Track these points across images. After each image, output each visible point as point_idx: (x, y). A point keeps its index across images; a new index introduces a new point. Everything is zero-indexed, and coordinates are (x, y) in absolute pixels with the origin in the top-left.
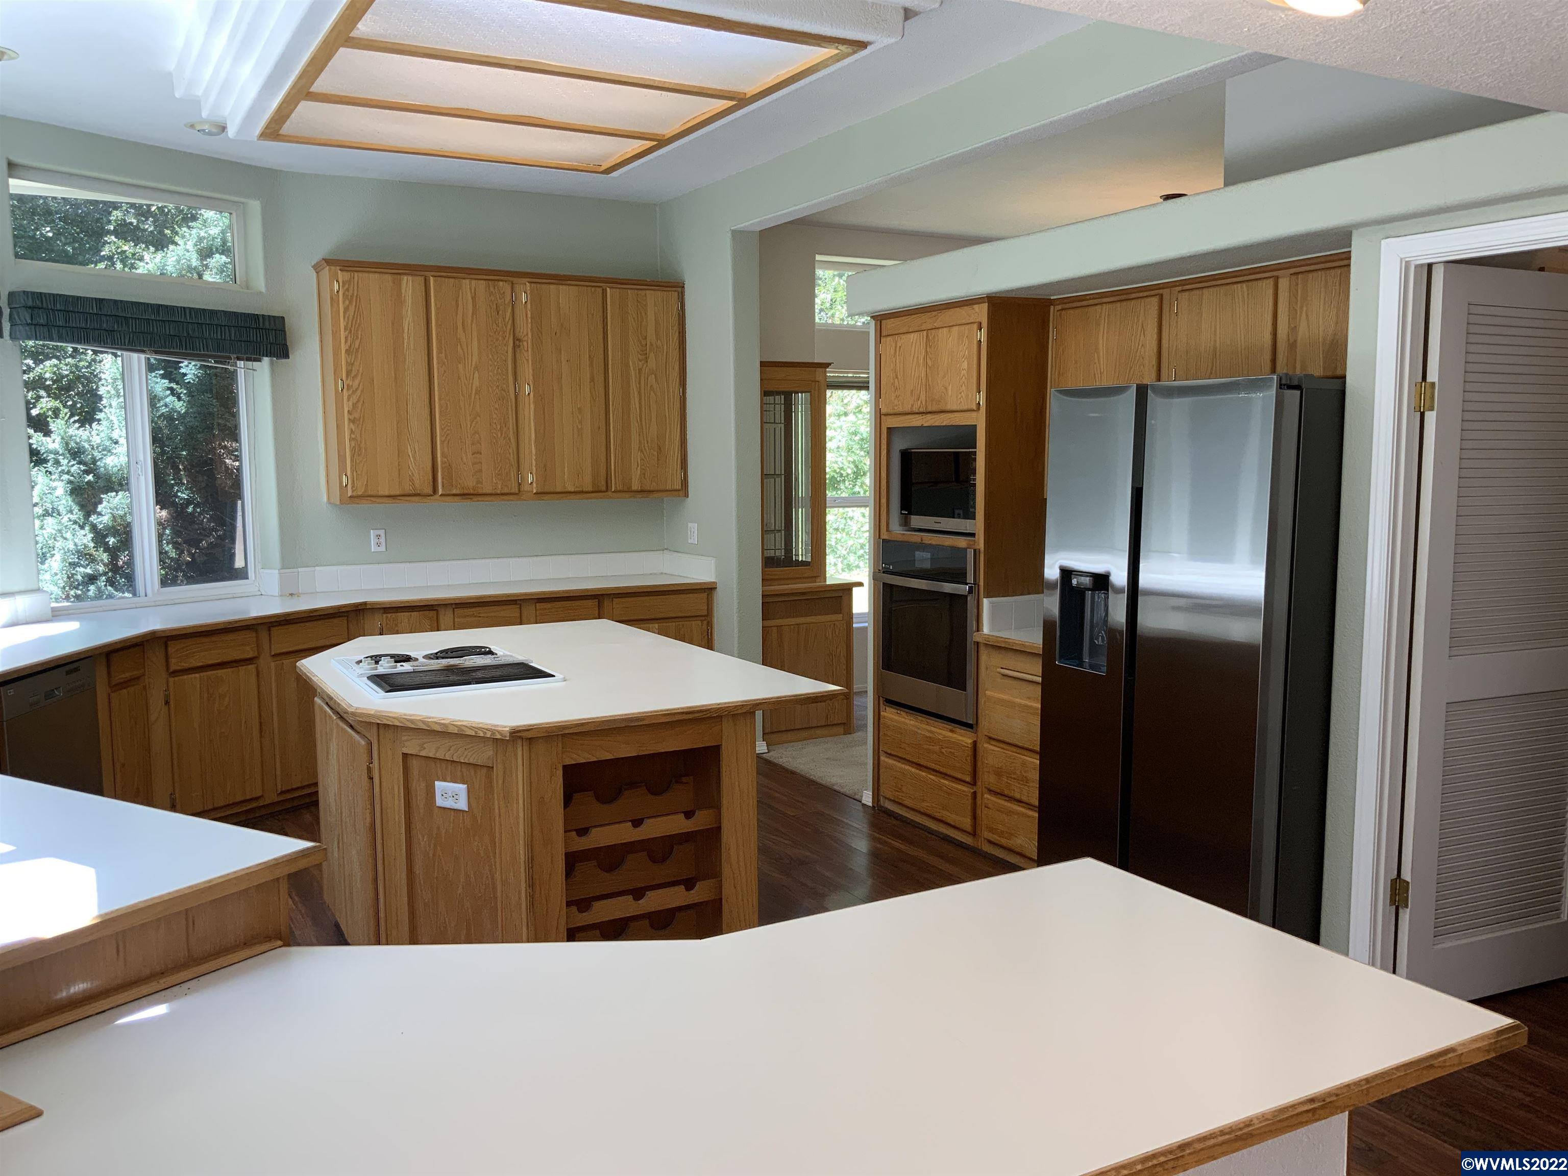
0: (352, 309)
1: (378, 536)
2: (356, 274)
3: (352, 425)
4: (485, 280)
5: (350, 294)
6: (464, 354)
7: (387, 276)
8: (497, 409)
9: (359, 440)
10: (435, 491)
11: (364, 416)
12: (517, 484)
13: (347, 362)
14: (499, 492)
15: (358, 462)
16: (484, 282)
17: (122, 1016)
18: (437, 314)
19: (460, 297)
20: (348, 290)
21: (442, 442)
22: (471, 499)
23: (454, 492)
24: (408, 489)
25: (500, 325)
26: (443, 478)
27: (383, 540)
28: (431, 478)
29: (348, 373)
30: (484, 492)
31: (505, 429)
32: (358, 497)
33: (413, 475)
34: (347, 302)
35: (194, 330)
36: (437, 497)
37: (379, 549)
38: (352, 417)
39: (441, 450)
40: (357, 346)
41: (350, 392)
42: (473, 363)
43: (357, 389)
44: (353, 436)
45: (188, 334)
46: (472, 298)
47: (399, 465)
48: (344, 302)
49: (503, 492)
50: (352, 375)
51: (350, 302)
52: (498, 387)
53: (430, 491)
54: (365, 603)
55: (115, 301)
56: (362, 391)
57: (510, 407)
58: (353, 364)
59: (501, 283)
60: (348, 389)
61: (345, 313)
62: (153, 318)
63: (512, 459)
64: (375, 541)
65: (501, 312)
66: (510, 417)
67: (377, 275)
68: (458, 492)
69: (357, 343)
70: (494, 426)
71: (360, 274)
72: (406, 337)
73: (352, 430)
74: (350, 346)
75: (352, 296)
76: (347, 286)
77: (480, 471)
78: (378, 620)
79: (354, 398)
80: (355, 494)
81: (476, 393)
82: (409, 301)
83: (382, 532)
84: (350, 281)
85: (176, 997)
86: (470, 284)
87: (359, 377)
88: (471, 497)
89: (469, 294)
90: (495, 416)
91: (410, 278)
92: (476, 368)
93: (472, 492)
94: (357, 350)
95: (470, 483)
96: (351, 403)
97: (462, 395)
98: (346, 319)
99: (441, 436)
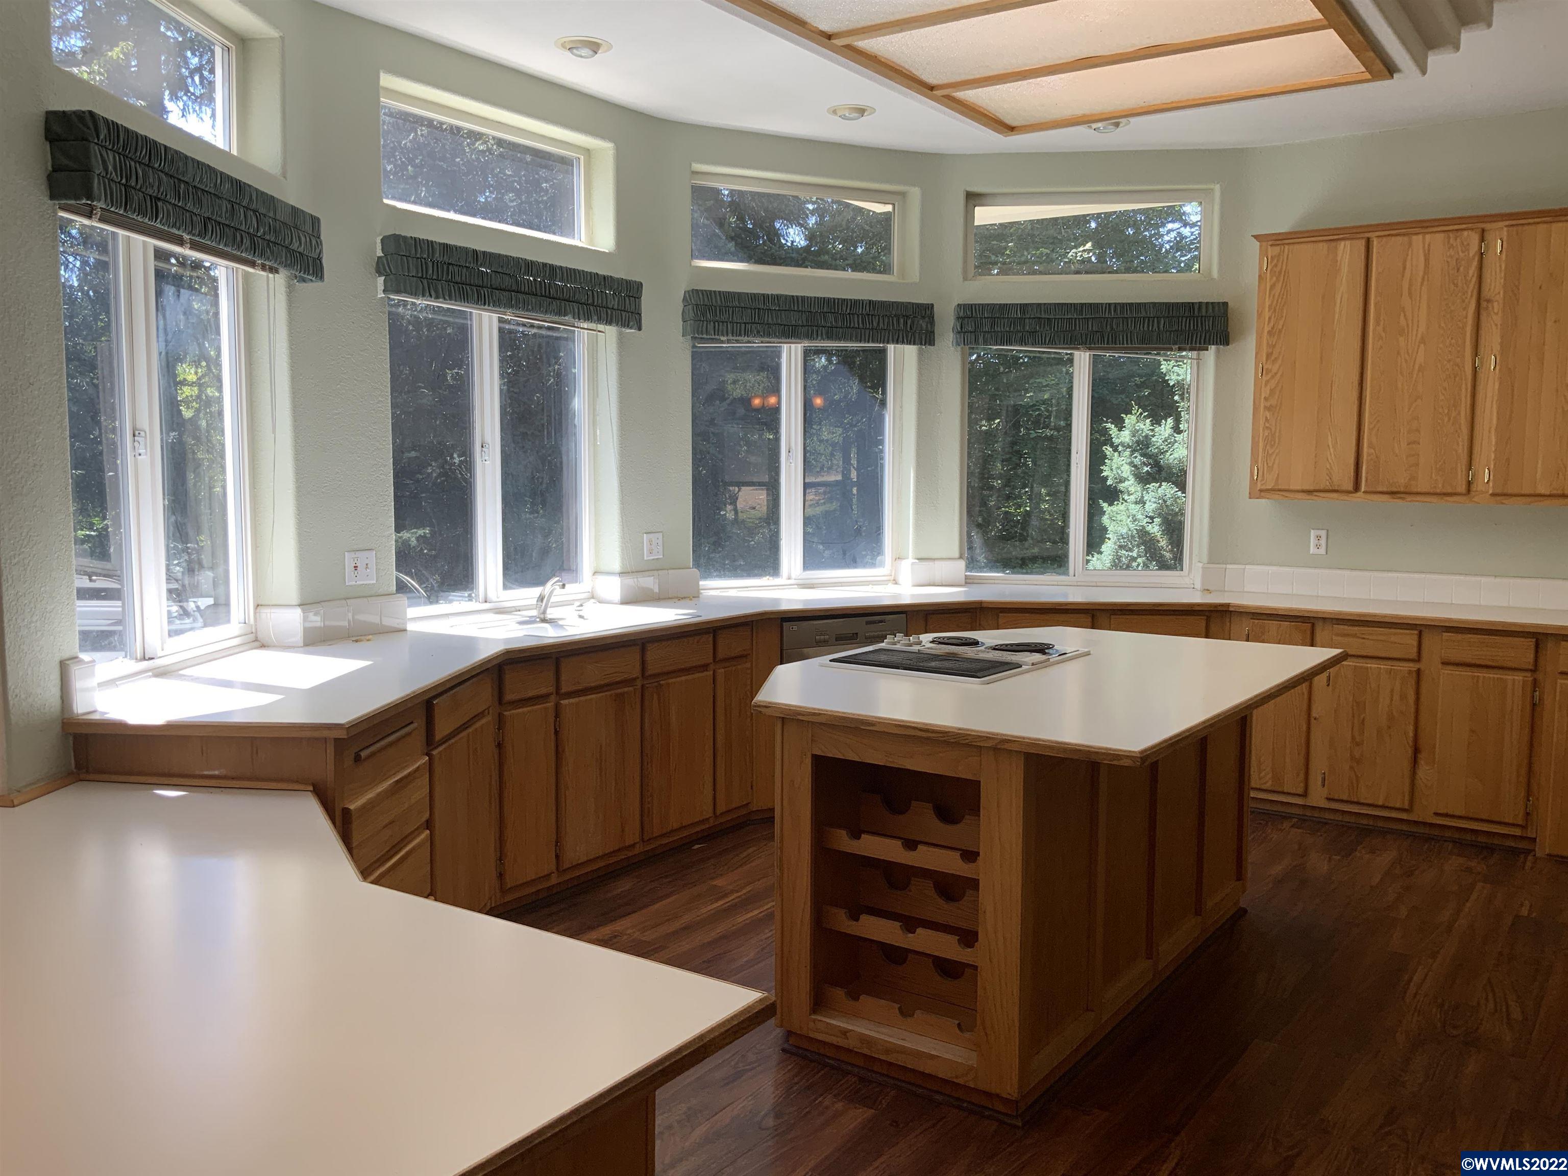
0: (1279, 286)
1: (1319, 538)
2: (1287, 247)
3: (1268, 414)
4: (1444, 231)
5: (1278, 269)
6: (1408, 325)
7: (1321, 244)
8: (1445, 389)
9: (1273, 430)
10: (1357, 488)
11: (1281, 404)
12: (1464, 483)
13: (1268, 343)
14: (1438, 491)
15: (1270, 452)
16: (1442, 235)
17: (157, 789)
18: (1377, 281)
19: (1409, 257)
20: (1276, 265)
21: (1371, 430)
22: (1400, 498)
23: (1380, 489)
24: (1324, 484)
25: (1460, 284)
26: (1367, 473)
27: (1323, 542)
28: (1352, 474)
29: (1269, 356)
30: (1419, 490)
31: (1454, 414)
32: (1267, 490)
33: (1331, 468)
34: (1274, 279)
35: (1118, 325)
36: (1358, 494)
37: (1317, 551)
38: (1268, 404)
39: (1368, 440)
40: (1280, 327)
41: (1269, 376)
42: (1419, 335)
43: (1276, 374)
44: (1267, 425)
45: (1112, 328)
46: (1425, 255)
47: (1316, 457)
48: (1271, 279)
49: (1444, 491)
50: (1273, 358)
51: (1278, 280)
52: (1449, 361)
53: (1350, 486)
54: (1228, 605)
55: (1039, 305)
56: (1282, 376)
57: (1464, 386)
58: (1274, 346)
59: (1466, 233)
60: (1267, 374)
61: (1271, 289)
62: (1076, 316)
63: (1460, 451)
64: (1315, 544)
65: (1462, 269)
66: (1463, 399)
67: (1310, 246)
68: (1385, 489)
69: (1281, 323)
70: (1440, 410)
71: (1291, 247)
72: (1337, 310)
73: (1266, 417)
74: (1273, 328)
75: (1280, 272)
76: (1275, 261)
77: (1417, 465)
78: (1246, 626)
79: (1273, 383)
80: (1263, 487)
81: (1419, 371)
82: (1345, 270)
83: (1323, 533)
84: (1279, 255)
85: (193, 792)
86: (1424, 239)
87: (1280, 362)
88: (1402, 496)
89: (1421, 251)
90: (1442, 397)
91: (1348, 243)
92: (1423, 341)
93: (1402, 489)
94: (1280, 331)
95: (1401, 480)
96: (1268, 387)
97: (1401, 373)
98: (1271, 298)
99: (1370, 423)
